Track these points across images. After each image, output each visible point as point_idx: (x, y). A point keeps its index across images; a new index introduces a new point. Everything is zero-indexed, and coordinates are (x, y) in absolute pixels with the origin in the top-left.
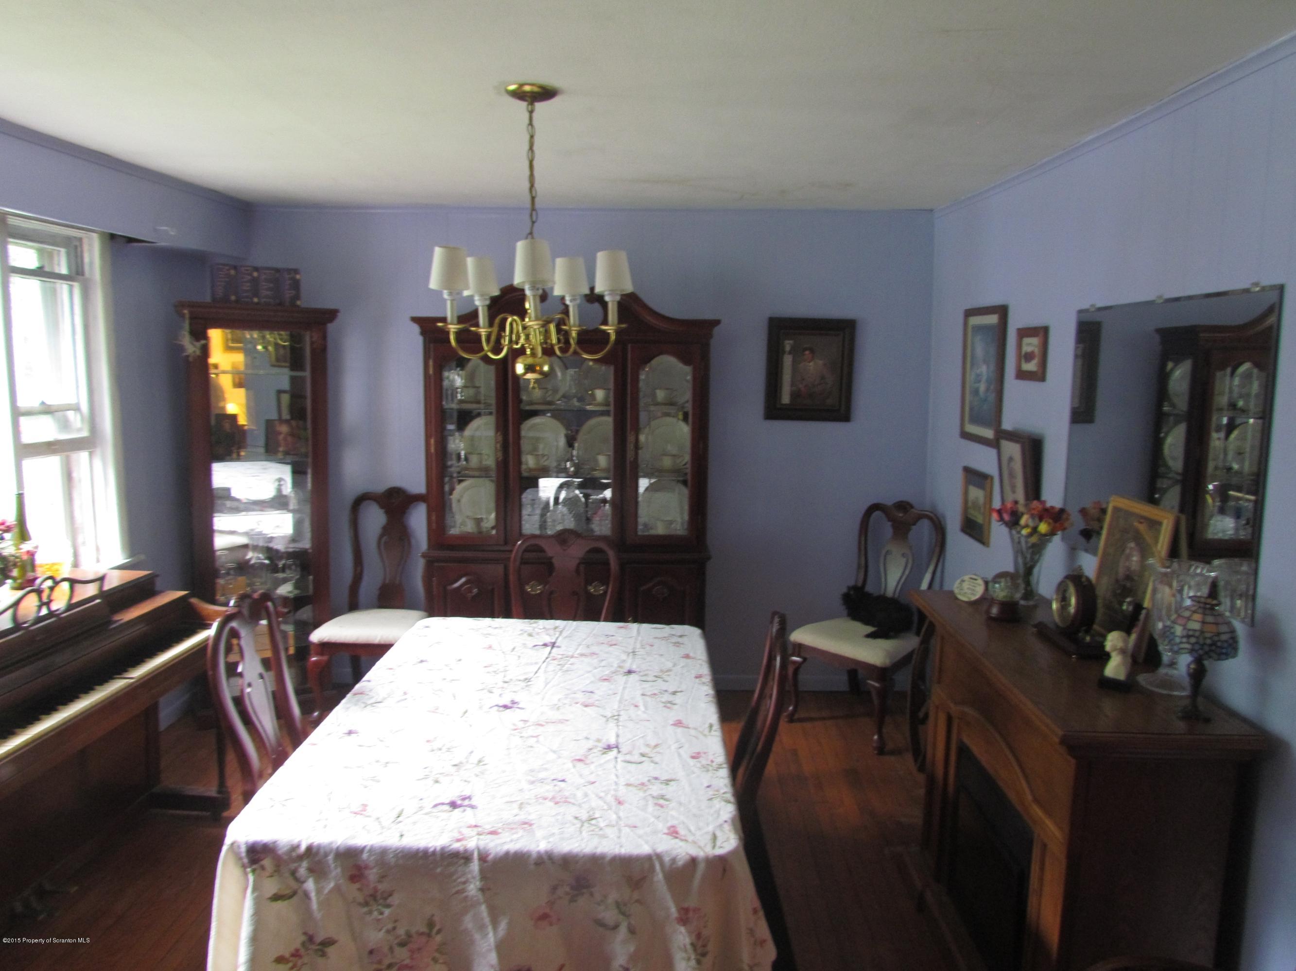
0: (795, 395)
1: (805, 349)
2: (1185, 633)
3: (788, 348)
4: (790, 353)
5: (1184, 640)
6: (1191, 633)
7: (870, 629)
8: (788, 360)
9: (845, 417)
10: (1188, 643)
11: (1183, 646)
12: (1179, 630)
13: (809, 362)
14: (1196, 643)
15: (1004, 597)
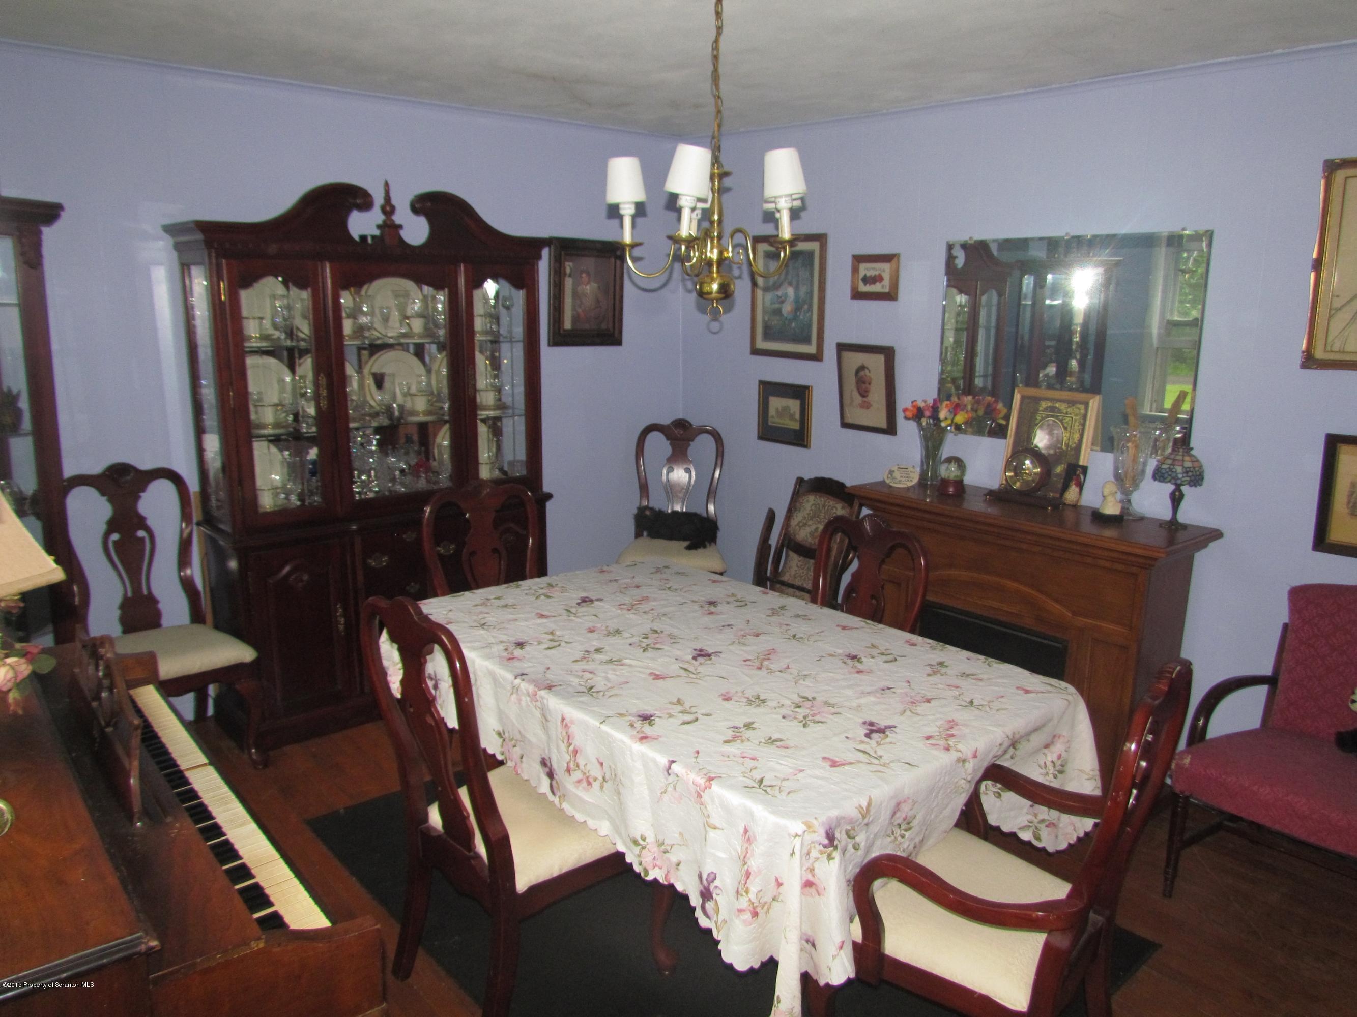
0: (575, 319)
1: (582, 272)
2: (1184, 470)
3: (568, 271)
4: (570, 276)
5: (1185, 475)
6: (1188, 470)
7: (686, 543)
8: (569, 283)
9: (617, 342)
10: (1187, 476)
11: (1184, 479)
12: (1179, 469)
13: (586, 285)
14: (1193, 476)
15: (955, 476)
